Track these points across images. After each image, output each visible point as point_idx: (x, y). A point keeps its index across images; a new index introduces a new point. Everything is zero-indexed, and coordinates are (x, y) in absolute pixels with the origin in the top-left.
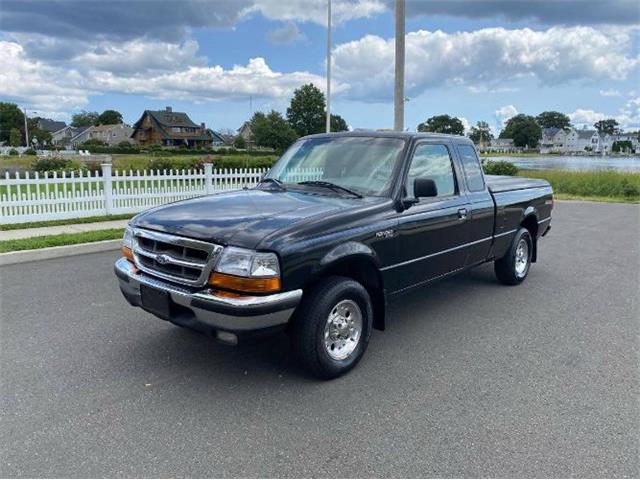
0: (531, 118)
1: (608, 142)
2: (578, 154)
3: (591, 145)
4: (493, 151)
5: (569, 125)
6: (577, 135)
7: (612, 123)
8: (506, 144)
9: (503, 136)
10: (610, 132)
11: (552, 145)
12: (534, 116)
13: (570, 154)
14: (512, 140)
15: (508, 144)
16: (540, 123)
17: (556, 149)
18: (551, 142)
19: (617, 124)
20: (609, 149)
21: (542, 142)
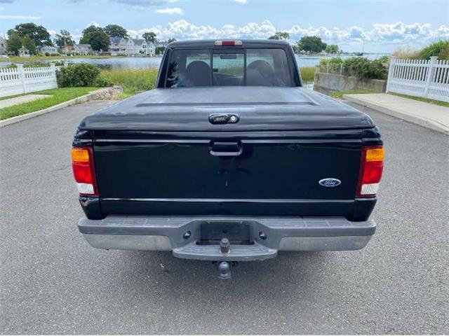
0: (100, 29)
1: (153, 48)
2: (136, 56)
3: (143, 49)
4: (77, 54)
5: (127, 35)
6: (133, 43)
7: (153, 35)
8: (86, 49)
9: (82, 42)
10: (153, 40)
11: (118, 50)
12: (102, 28)
13: (131, 56)
14: (90, 45)
15: (87, 49)
16: (107, 33)
17: (120, 52)
18: (117, 48)
19: (155, 35)
20: (154, 52)
21: (111, 47)
